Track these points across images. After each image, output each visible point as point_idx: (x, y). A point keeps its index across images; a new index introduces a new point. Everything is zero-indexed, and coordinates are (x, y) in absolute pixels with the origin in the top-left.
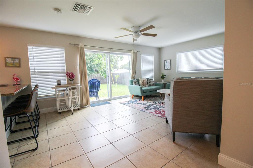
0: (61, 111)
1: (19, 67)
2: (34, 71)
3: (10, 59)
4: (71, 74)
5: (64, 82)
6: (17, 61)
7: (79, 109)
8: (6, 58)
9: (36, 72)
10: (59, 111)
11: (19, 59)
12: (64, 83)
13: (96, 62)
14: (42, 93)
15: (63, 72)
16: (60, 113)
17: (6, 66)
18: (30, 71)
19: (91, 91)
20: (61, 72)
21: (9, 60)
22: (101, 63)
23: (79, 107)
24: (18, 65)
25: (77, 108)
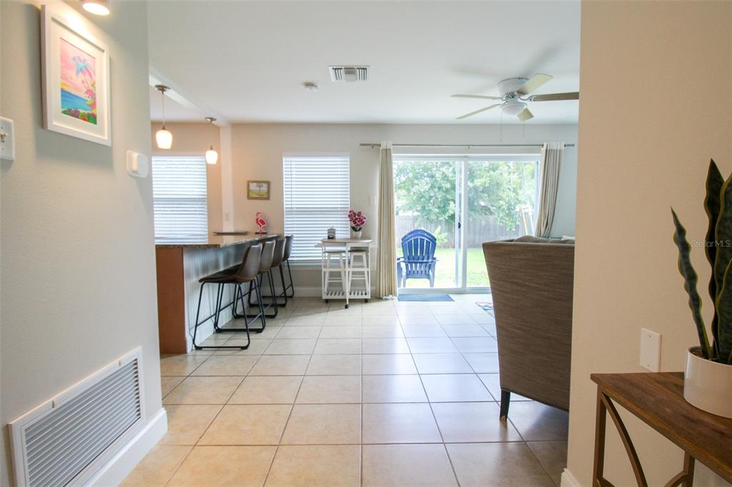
0: (329, 297)
1: (268, 198)
2: (291, 208)
3: (255, 184)
4: (358, 216)
5: (343, 232)
6: (264, 188)
7: (366, 301)
8: (249, 183)
9: (295, 209)
10: (325, 297)
11: (268, 183)
12: (343, 236)
13: (483, 180)
14: (298, 254)
15: (343, 210)
16: (327, 301)
17: (249, 198)
18: (285, 206)
19: (417, 263)
20: (339, 209)
21: (253, 187)
22: (498, 184)
23: (368, 297)
24: (266, 196)
25: (364, 297)
